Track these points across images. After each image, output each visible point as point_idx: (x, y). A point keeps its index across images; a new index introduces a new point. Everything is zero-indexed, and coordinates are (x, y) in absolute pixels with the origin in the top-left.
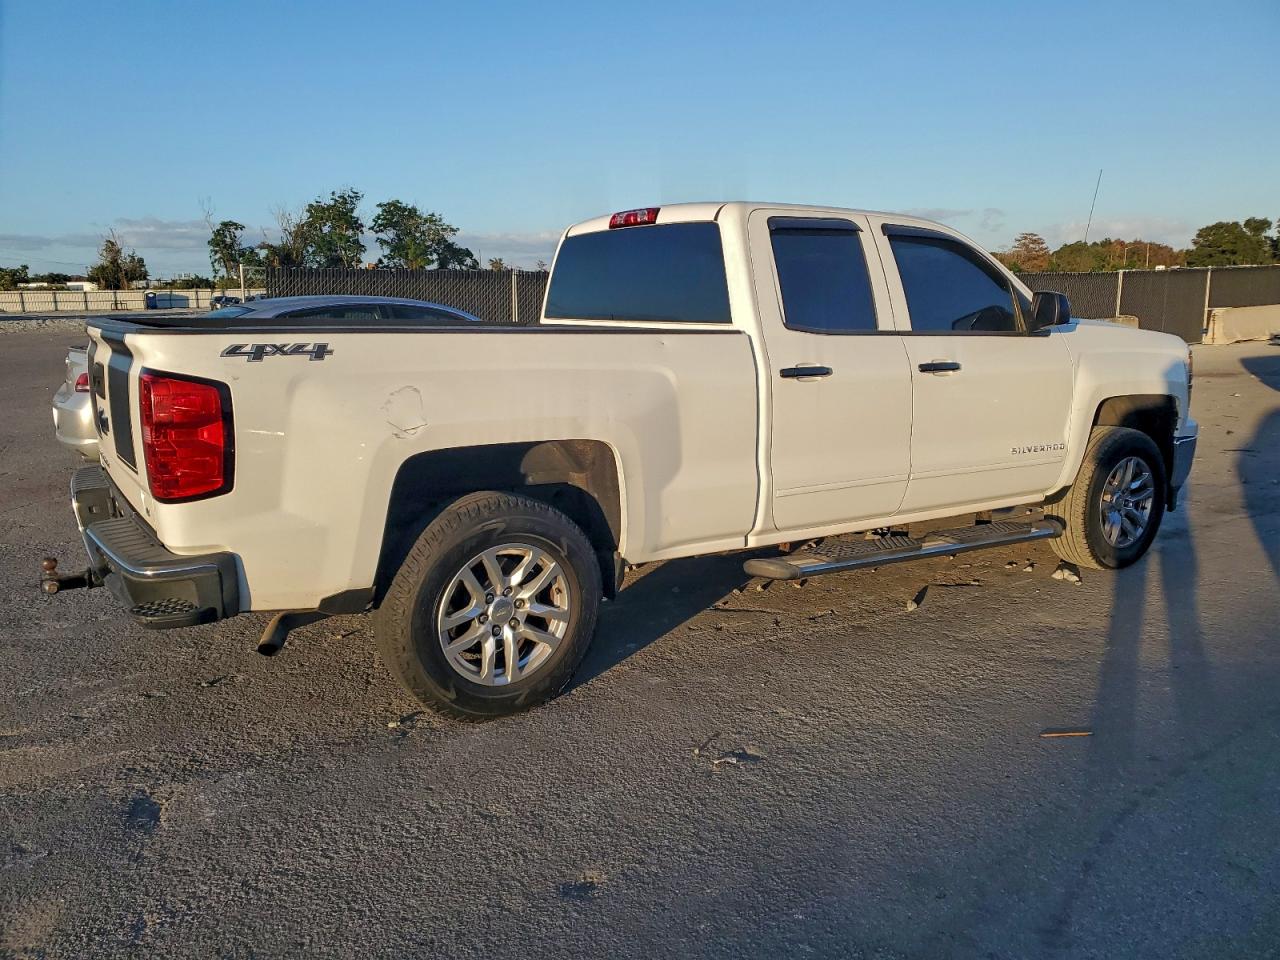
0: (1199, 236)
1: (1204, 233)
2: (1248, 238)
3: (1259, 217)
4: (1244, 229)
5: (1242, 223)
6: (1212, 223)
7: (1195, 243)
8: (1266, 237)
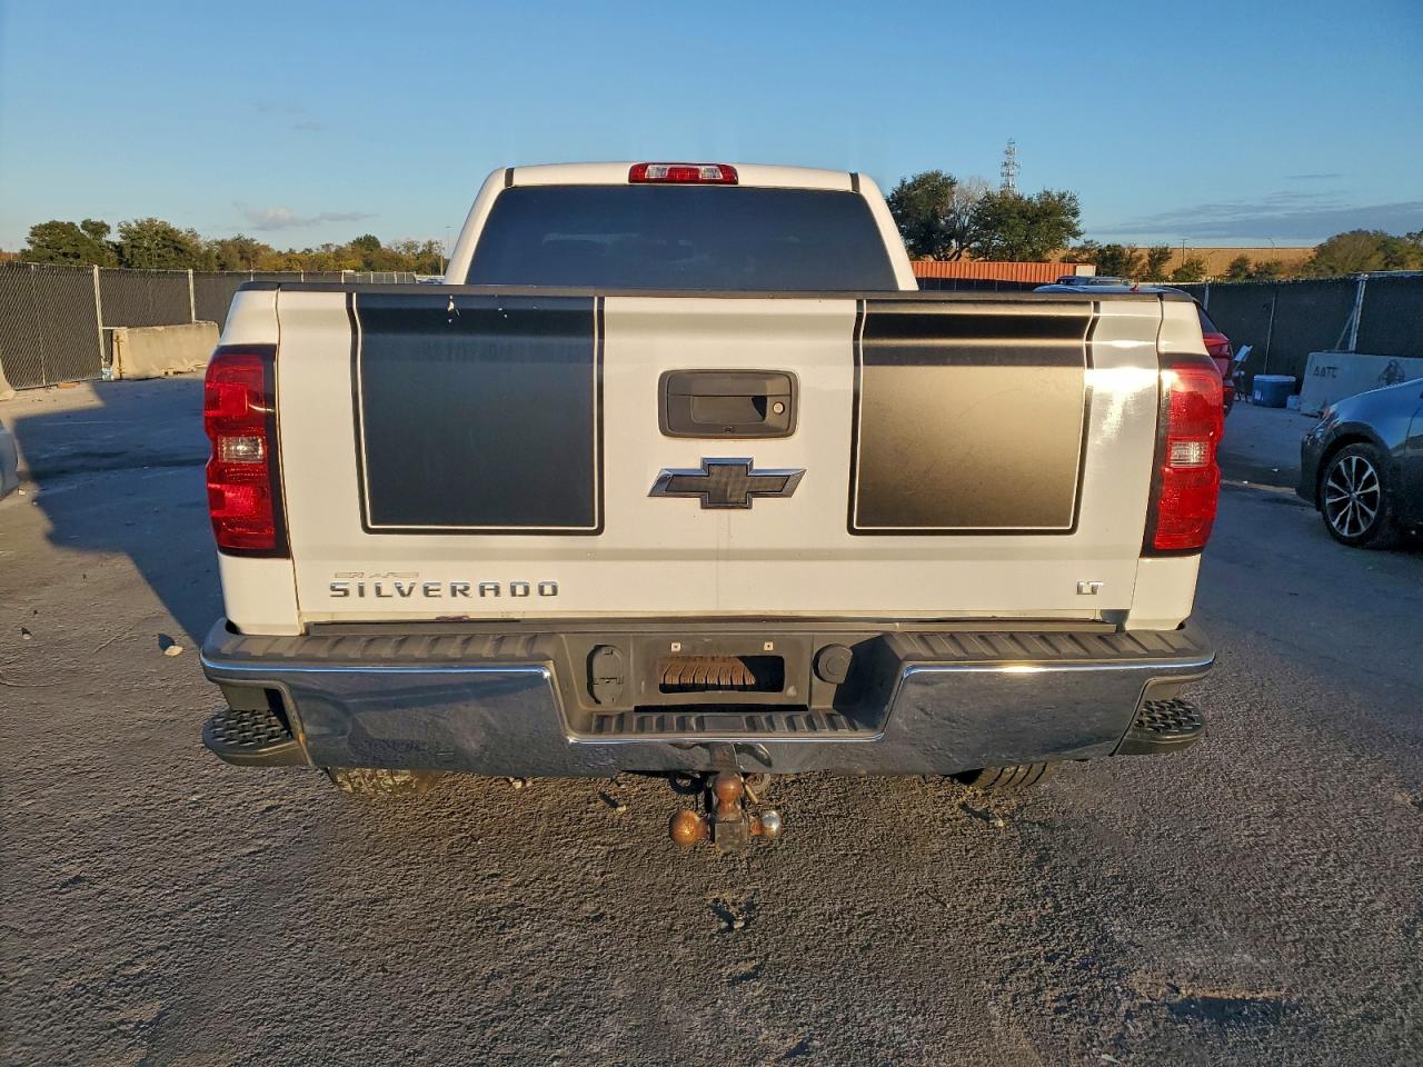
0: (33, 234)
1: (37, 231)
2: (89, 241)
3: (96, 219)
4: (82, 231)
5: (79, 225)
6: (45, 221)
7: (30, 242)
8: (108, 242)
